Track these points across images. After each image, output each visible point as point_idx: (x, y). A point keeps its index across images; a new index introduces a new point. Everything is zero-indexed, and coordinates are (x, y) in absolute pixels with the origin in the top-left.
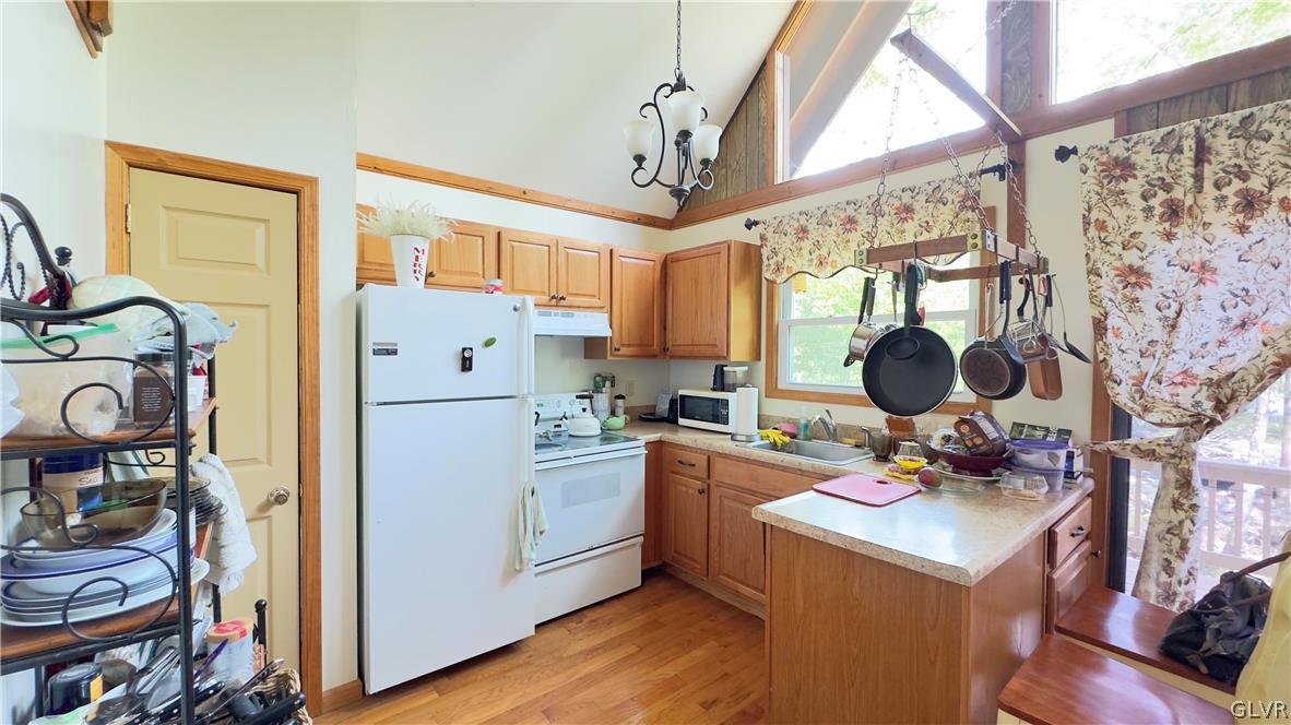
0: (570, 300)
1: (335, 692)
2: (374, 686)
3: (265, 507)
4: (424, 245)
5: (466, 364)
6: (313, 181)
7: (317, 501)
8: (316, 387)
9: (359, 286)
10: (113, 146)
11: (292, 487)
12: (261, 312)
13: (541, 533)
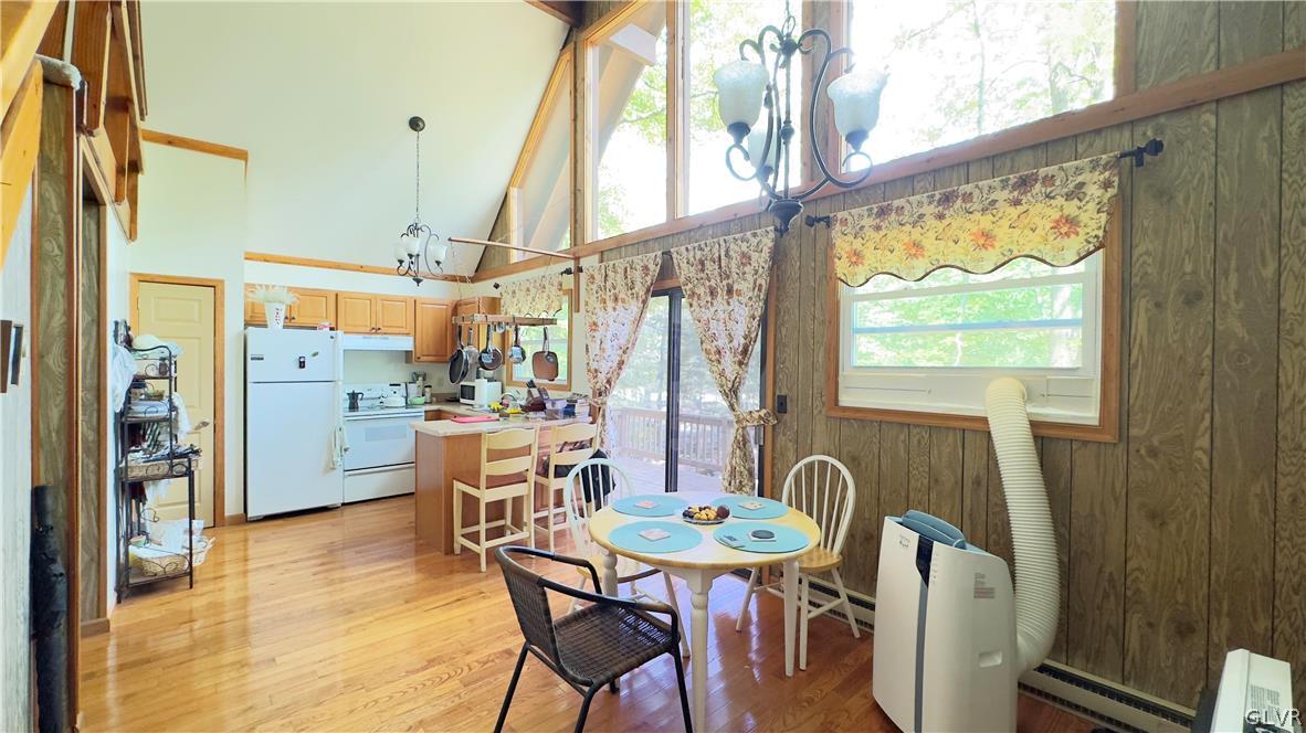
0: (383, 330)
1: (231, 517)
2: (251, 514)
3: (198, 428)
4: (284, 307)
5: (302, 365)
6: (222, 282)
7: (223, 427)
8: (223, 374)
9: (245, 329)
10: (132, 274)
11: (210, 420)
12: (197, 341)
13: (345, 450)
